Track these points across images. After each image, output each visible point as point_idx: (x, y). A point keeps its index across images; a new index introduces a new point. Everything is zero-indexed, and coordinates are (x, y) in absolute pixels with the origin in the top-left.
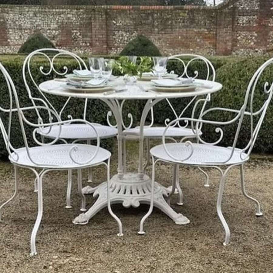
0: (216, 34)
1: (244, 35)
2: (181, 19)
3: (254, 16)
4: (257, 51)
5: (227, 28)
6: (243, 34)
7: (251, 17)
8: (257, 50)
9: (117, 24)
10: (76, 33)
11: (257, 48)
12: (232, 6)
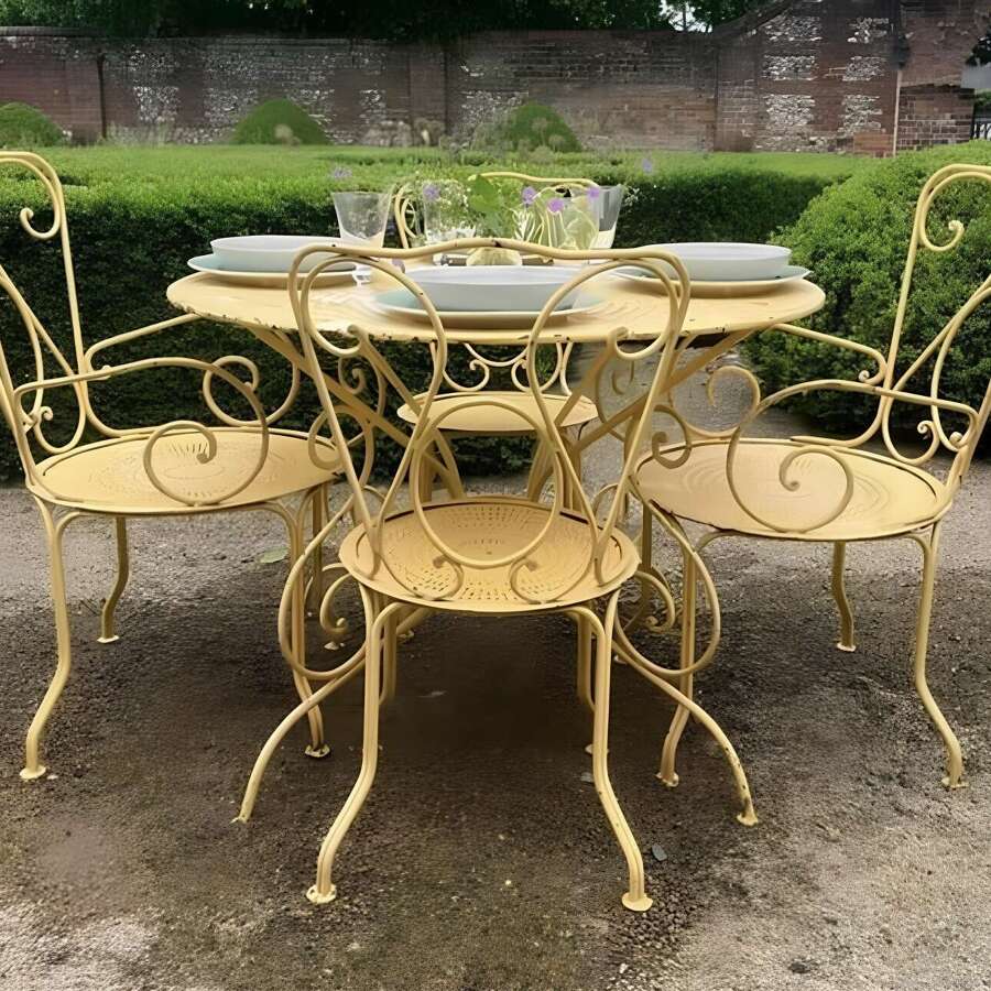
0: (716, 101)
1: (783, 102)
2: (629, 62)
3: (808, 56)
4: (813, 143)
5: (743, 84)
6: (782, 99)
7: (801, 59)
8: (812, 139)
9: (472, 75)
10: (372, 96)
11: (814, 135)
12: (754, 32)
